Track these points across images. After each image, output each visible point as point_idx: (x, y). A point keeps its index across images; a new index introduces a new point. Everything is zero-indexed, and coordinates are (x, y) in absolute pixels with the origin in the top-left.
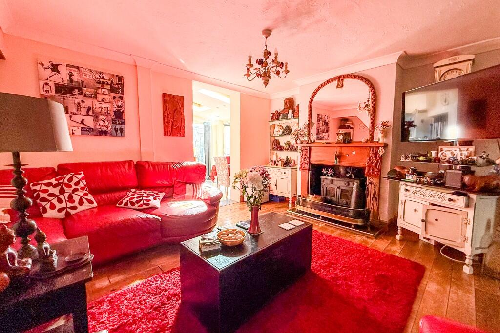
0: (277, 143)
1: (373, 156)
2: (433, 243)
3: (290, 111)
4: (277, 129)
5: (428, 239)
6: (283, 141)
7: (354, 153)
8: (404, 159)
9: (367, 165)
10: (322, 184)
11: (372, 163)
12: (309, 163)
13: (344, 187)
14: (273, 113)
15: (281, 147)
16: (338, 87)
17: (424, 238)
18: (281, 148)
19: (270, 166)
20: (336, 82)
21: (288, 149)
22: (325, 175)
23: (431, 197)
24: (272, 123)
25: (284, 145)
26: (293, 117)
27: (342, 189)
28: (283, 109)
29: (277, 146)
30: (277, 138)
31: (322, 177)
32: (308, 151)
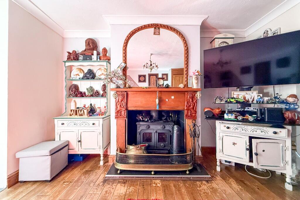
0: (75, 88)
1: (190, 100)
2: (234, 165)
3: (95, 52)
4: (75, 72)
5: (230, 162)
6: (84, 86)
7: (173, 97)
8: (219, 101)
9: (185, 108)
10: (139, 131)
11: (190, 106)
12: (127, 109)
13: (160, 130)
14: (69, 53)
15: (81, 93)
16: (155, 34)
17: (226, 161)
18: (82, 95)
19: (69, 117)
20: (152, 30)
21: (92, 96)
22: (140, 121)
23: (253, 131)
24: (68, 64)
25: (86, 91)
26: (99, 60)
27: (159, 133)
28: (84, 49)
29: (75, 92)
30: (74, 83)
31: (137, 123)
32: (126, 97)
